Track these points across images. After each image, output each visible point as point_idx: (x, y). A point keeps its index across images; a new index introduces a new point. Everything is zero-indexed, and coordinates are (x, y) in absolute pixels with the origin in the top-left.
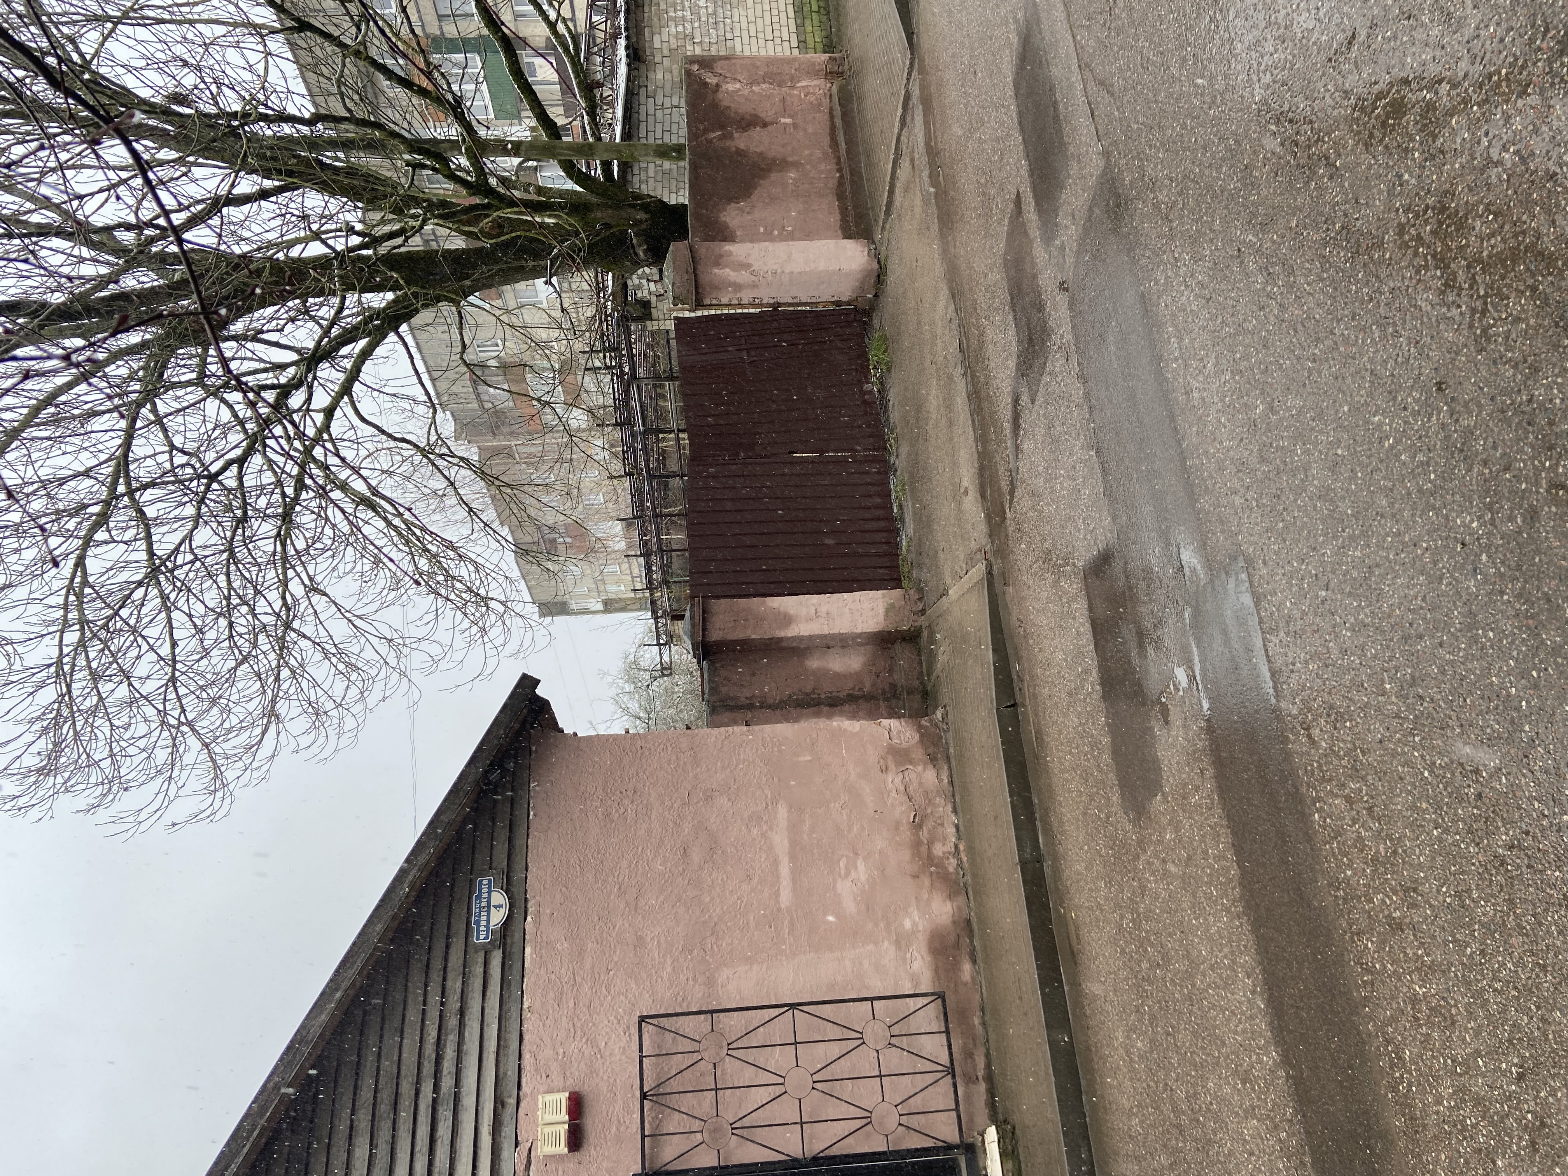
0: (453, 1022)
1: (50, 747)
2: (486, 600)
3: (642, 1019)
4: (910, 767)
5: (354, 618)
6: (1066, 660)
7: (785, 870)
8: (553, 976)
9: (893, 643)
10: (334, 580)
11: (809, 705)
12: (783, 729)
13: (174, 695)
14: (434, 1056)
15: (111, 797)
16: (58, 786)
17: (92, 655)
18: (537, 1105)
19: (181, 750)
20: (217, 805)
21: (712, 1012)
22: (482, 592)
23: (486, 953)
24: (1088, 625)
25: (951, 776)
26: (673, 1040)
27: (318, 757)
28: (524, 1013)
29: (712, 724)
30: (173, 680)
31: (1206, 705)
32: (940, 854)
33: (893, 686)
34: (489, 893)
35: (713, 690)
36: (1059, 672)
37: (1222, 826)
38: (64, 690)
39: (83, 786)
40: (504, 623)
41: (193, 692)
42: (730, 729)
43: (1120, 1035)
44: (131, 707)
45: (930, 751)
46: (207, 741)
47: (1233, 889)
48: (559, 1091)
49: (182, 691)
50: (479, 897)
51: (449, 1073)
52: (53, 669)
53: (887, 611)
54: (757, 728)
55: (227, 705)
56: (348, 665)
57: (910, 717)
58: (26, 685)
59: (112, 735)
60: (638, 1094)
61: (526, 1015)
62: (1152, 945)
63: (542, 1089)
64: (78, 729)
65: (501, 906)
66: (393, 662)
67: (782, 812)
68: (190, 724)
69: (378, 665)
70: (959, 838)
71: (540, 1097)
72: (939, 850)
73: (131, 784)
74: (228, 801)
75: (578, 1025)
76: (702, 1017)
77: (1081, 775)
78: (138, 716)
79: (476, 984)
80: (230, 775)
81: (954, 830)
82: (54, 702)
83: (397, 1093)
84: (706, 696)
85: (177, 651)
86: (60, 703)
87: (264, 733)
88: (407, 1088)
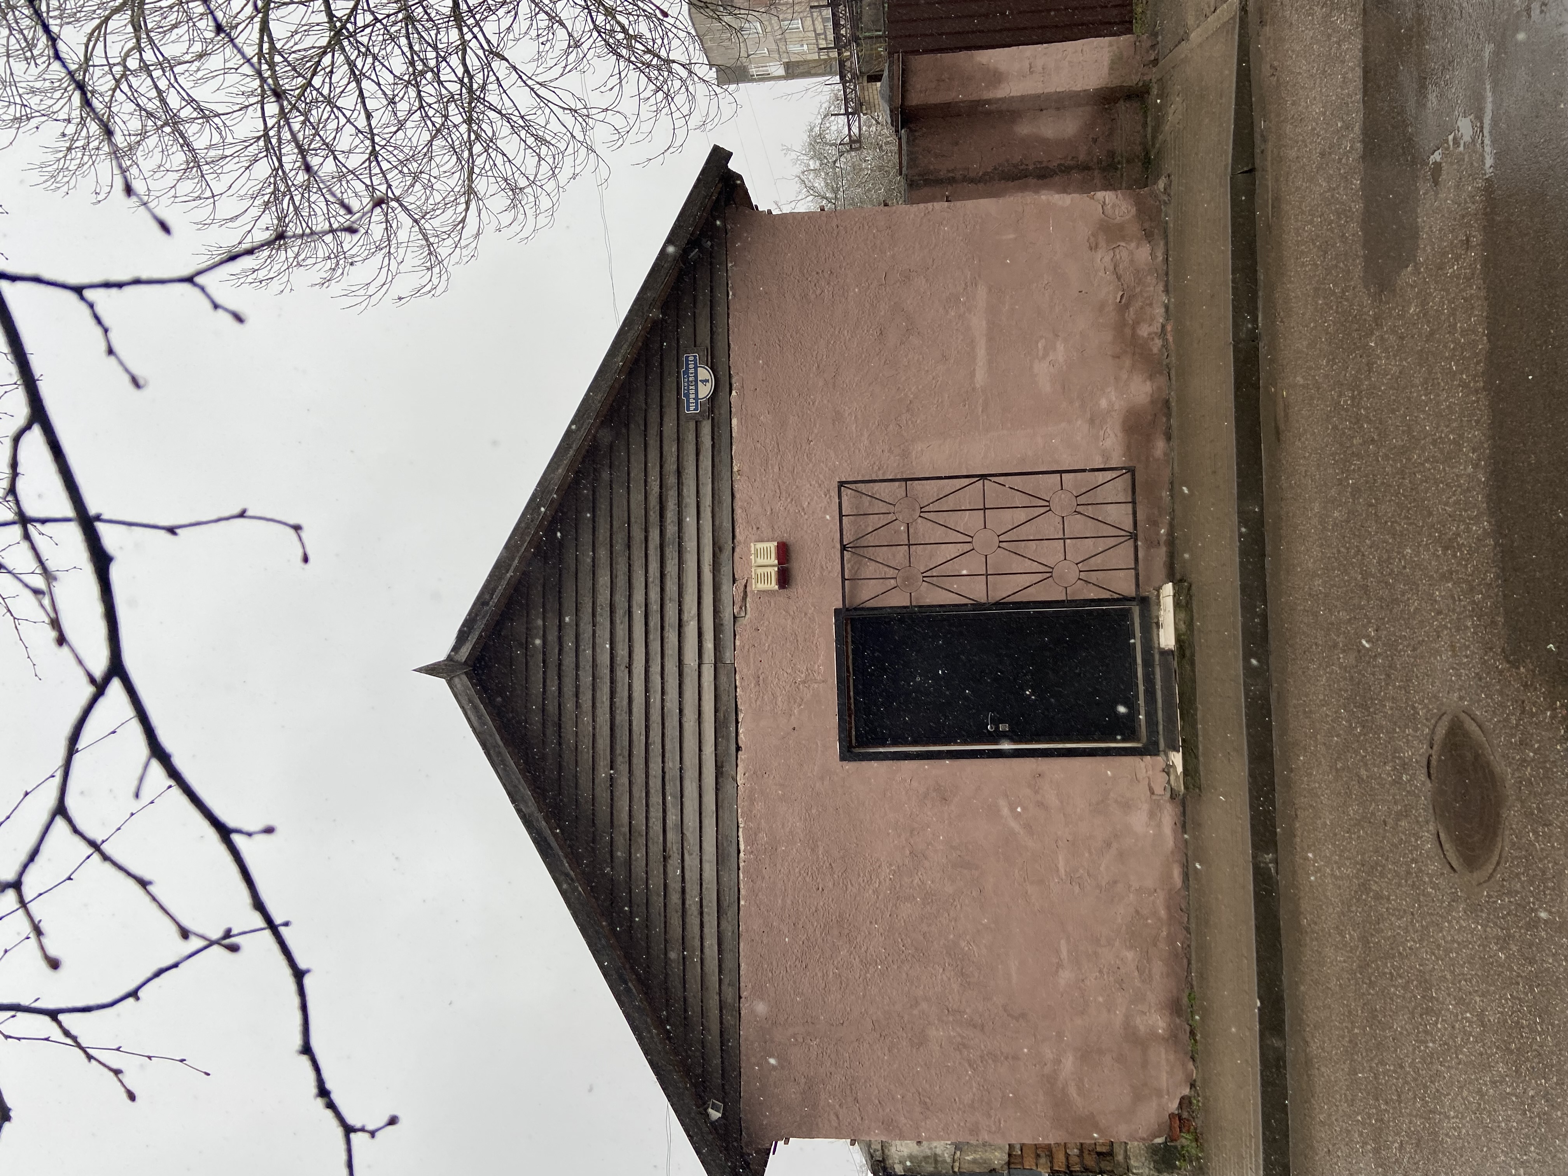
0: (672, 480)
1: (276, 222)
2: (668, 62)
3: (841, 484)
4: (1123, 244)
5: (537, 87)
6: (1324, 114)
7: (981, 352)
8: (759, 445)
9: (1116, 100)
10: (510, 44)
11: (1014, 178)
12: (987, 207)
13: (377, 170)
14: (658, 508)
15: (340, 271)
16: (291, 260)
17: (296, 127)
18: (750, 551)
19: (394, 225)
20: (435, 281)
21: (906, 480)
22: (663, 54)
23: (696, 422)
24: (1359, 72)
25: (1167, 253)
26: (870, 503)
27: (521, 235)
28: (734, 475)
29: (909, 201)
30: (374, 154)
31: (1489, 161)
32: (1145, 335)
33: (1112, 154)
34: (696, 368)
35: (913, 161)
36: (1314, 129)
37: (1478, 298)
38: (277, 164)
39: (313, 261)
40: (687, 90)
41: (395, 167)
42: (930, 205)
43: (1316, 506)
44: (340, 181)
45: (1147, 225)
46: (416, 217)
47: (1478, 363)
48: (768, 541)
49: (385, 166)
50: (686, 372)
51: (672, 522)
52: (261, 143)
53: (1113, 62)
54: (959, 204)
55: (429, 180)
56: (537, 137)
57: (1129, 188)
58: (242, 159)
59: (328, 210)
60: (838, 546)
61: (736, 477)
62: (1370, 422)
63: (753, 538)
64: (297, 204)
65: (707, 381)
66: (580, 136)
67: (982, 292)
68: (397, 199)
69: (565, 137)
70: (1167, 319)
71: (752, 545)
72: (1144, 331)
73: (355, 259)
74: (444, 277)
75: (783, 487)
76: (897, 484)
77: (1320, 247)
78: (349, 190)
79: (690, 449)
80: (443, 252)
81: (1163, 310)
82: (270, 176)
83: (629, 537)
84: (904, 169)
85: (374, 123)
86: (275, 177)
87: (467, 209)
88: (638, 534)
